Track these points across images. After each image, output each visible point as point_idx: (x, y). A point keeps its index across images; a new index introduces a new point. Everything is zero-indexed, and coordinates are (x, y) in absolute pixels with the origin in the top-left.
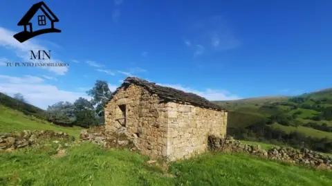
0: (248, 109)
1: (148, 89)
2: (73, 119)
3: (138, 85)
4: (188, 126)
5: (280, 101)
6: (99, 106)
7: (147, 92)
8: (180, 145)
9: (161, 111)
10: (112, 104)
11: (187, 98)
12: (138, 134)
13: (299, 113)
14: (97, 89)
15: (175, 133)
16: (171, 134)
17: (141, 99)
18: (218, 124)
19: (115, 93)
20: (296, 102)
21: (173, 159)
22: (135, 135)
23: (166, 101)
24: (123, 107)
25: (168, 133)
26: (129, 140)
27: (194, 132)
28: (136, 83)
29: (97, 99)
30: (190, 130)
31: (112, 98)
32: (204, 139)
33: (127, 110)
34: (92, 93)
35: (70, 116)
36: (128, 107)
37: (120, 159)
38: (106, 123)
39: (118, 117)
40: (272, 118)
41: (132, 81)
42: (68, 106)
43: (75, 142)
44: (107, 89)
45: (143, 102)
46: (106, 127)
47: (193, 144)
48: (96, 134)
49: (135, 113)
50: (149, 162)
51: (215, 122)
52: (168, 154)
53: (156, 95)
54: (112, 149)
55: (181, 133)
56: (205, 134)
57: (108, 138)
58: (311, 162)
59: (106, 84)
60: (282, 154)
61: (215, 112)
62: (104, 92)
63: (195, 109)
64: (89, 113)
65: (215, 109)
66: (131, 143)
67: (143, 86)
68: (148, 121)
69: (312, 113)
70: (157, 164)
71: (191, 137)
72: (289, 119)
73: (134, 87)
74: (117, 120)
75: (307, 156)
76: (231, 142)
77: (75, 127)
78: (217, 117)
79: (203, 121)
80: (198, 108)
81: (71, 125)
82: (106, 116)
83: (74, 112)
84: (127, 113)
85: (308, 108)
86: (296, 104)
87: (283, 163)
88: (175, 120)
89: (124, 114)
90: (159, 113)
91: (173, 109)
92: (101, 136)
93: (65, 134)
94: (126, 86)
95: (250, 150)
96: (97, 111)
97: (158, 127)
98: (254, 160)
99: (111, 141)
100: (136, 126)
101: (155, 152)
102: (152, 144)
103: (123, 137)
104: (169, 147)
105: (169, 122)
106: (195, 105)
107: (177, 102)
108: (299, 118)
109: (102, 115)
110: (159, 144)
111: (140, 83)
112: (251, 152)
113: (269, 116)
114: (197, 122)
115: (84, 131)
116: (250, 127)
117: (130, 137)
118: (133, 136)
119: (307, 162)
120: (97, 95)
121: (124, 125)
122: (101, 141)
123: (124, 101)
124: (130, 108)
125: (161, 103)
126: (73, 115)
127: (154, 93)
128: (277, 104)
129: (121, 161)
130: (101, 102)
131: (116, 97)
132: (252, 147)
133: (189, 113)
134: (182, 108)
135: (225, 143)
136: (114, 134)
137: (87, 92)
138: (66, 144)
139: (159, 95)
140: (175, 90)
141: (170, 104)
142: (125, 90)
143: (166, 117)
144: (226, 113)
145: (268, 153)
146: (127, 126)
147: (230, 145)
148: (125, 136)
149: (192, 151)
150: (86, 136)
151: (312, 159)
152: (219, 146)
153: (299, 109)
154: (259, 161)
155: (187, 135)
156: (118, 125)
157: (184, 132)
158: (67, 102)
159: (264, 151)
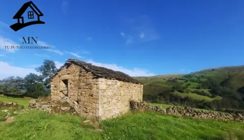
0: (159, 82)
1: (84, 68)
2: (24, 91)
3: (77, 65)
4: (115, 95)
5: (178, 77)
6: (46, 80)
7: (84, 70)
8: (109, 108)
9: (94, 84)
10: (56, 79)
11: (113, 75)
12: (78, 102)
13: (189, 85)
14: (45, 66)
15: (105, 100)
16: (102, 101)
17: (80, 76)
18: (136, 93)
19: (59, 70)
20: (187, 78)
21: (104, 119)
22: (76, 103)
23: (98, 77)
24: (66, 82)
25: (100, 100)
26: (71, 107)
27: (119, 99)
28: (76, 64)
29: (45, 74)
30: (116, 97)
31: (57, 74)
32: (127, 103)
33: (69, 84)
34: (41, 69)
35: (21, 88)
36: (70, 81)
37: (62, 121)
38: (52, 94)
39: (62, 89)
40: (173, 88)
41: (73, 62)
42: (19, 80)
43: (24, 110)
44: (53, 67)
45: (81, 78)
46: (52, 97)
47: (119, 107)
48: (42, 103)
49: (76, 86)
50: (85, 121)
51: (134, 91)
52: (100, 115)
53: (90, 73)
54: (56, 114)
55: (110, 100)
56: (127, 100)
57: (53, 106)
58: (191, 114)
59: (53, 63)
60: (175, 111)
61: (134, 85)
62: (51, 69)
63: (119, 83)
64: (39, 86)
65: (134, 83)
66: (72, 108)
67: (81, 66)
68: (85, 92)
69: (196, 84)
70: (91, 123)
71: (117, 102)
72: (184, 88)
73: (74, 66)
74: (61, 91)
75: (188, 111)
76: (144, 105)
77: (25, 98)
78: (136, 88)
79: (126, 91)
80: (122, 82)
81: (22, 96)
82: (52, 88)
83: (25, 86)
84: (69, 86)
85: (193, 81)
86: (187, 79)
87: (175, 117)
88: (105, 90)
89: (67, 87)
90: (93, 86)
91: (102, 83)
92: (47, 104)
93: (14, 104)
94: (68, 65)
95: (156, 109)
96: (45, 85)
97: (92, 96)
98: (157, 116)
99: (55, 108)
100: (76, 95)
101: (91, 114)
102: (88, 108)
103: (66, 104)
104: (100, 110)
105: (100, 92)
106: (120, 80)
107: (106, 78)
108: (189, 88)
109: (49, 87)
110: (93, 108)
111: (79, 64)
112: (156, 110)
113: (172, 87)
114: (122, 92)
115: (33, 101)
116: (161, 95)
117: (71, 104)
118: (74, 103)
119: (188, 114)
120: (45, 71)
121: (67, 95)
122: (47, 108)
123: (66, 77)
124: (71, 82)
125: (94, 78)
126: (23, 87)
127: (89, 71)
128: (176, 79)
129: (63, 123)
130: (48, 77)
131: (60, 74)
132: (157, 107)
133: (115, 86)
134: (110, 82)
135: (141, 105)
136: (59, 102)
137: (36, 69)
138: (15, 112)
139: (92, 73)
140: (106, 69)
141: (100, 79)
142: (67, 68)
143: (98, 88)
144: (142, 86)
145: (167, 111)
146: (69, 96)
147: (144, 107)
148: (68, 103)
149: (118, 112)
150: (34, 105)
151: (191, 113)
152: (137, 107)
153: (189, 82)
154: (160, 116)
155: (114, 101)
156: (62, 95)
157: (112, 98)
158: (18, 77)
159: (164, 109)
